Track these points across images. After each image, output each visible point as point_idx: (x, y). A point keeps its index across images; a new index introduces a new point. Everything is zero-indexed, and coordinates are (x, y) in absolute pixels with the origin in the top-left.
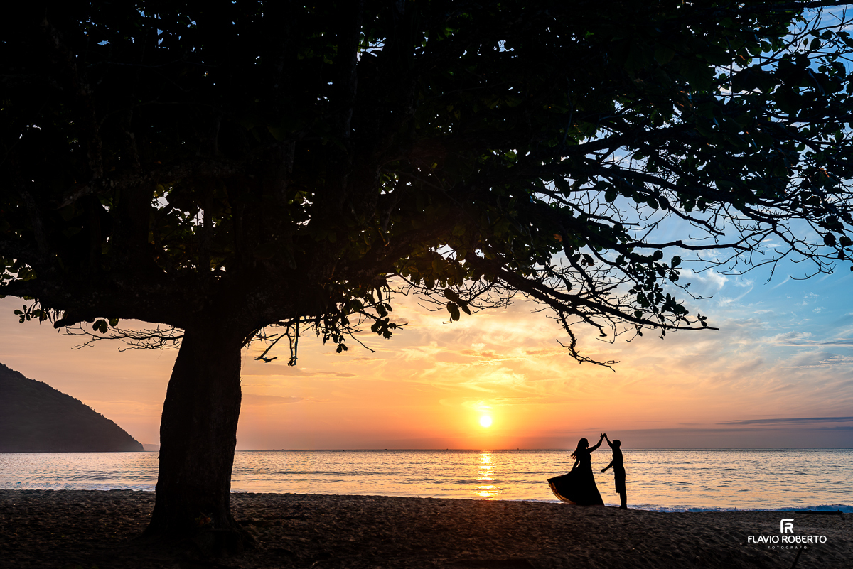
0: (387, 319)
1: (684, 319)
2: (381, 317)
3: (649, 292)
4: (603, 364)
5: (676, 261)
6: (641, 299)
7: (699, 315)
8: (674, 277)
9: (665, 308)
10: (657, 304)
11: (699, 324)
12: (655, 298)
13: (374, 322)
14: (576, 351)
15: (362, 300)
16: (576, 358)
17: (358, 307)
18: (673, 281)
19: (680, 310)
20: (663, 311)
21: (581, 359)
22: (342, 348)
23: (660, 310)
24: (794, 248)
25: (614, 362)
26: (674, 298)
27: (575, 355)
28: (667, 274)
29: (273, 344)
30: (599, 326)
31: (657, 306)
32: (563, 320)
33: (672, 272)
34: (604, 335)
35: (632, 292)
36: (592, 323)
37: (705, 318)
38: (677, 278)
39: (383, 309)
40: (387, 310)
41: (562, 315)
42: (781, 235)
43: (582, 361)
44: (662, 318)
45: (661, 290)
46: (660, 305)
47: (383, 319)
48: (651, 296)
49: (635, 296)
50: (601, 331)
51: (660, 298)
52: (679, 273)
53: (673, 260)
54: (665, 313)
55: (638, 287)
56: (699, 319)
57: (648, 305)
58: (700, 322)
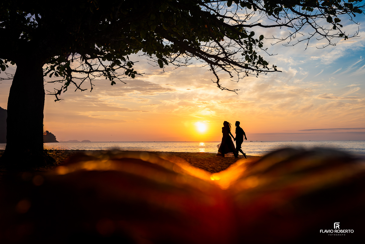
0: (133, 69)
1: (267, 67)
2: (130, 68)
3: (251, 54)
4: (232, 91)
5: (262, 37)
6: (247, 58)
7: (273, 65)
8: (261, 46)
9: (258, 63)
10: (254, 60)
11: (273, 69)
12: (253, 57)
13: (126, 70)
14: (220, 84)
15: (120, 60)
16: (220, 88)
17: (119, 63)
18: (260, 47)
19: (265, 64)
20: (257, 64)
21: (223, 88)
22: (113, 83)
23: (256, 63)
24: (317, 32)
25: (237, 90)
26: (262, 58)
27: (219, 86)
28: (258, 44)
29: (83, 82)
30: (229, 72)
31: (254, 62)
32: (213, 69)
33: (260, 43)
34: (232, 77)
35: (243, 54)
36: (226, 70)
37: (276, 67)
38: (262, 46)
39: (130, 64)
40: (132, 65)
41: (211, 67)
42: (310, 24)
43: (223, 89)
44: (256, 67)
45: (256, 53)
46: (256, 61)
47: (131, 69)
48: (251, 56)
49: (244, 56)
50: (230, 75)
51: (256, 57)
52: (262, 43)
53: (260, 37)
54: (258, 65)
55: (246, 52)
56: (273, 67)
57: (251, 61)
58: (273, 68)
